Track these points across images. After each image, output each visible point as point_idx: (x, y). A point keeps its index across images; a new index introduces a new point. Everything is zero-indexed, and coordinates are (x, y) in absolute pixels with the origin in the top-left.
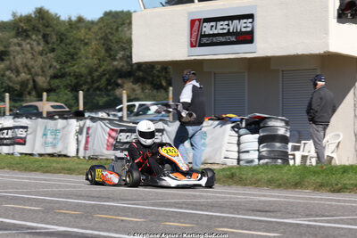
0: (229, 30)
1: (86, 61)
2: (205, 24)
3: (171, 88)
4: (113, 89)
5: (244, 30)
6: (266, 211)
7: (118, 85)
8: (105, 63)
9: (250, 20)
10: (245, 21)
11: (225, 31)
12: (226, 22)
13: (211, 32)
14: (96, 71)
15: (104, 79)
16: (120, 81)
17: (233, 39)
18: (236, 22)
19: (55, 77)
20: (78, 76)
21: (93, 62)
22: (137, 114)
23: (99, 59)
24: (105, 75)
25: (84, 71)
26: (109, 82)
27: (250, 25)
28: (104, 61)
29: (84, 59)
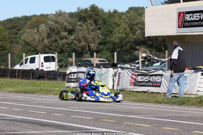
0: (200, 18)
2: (187, 15)
3: (167, 51)
7: (136, 49)
11: (198, 19)
12: (199, 14)
13: (190, 20)
15: (129, 45)
19: (101, 44)
22: (147, 66)
23: (126, 34)
29: (117, 34)
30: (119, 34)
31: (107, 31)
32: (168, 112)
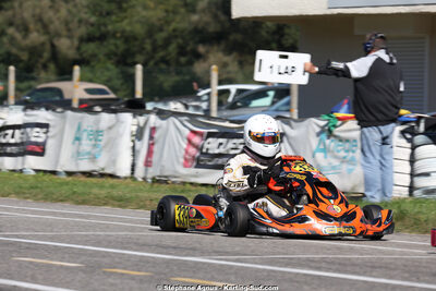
1: (144, 13)
4: (190, 63)
7: (198, 56)
8: (178, 18)
14: (161, 30)
15: (173, 48)
16: (201, 49)
19: (90, 39)
20: (128, 38)
21: (156, 14)
23: (167, 11)
24: (176, 37)
25: (139, 29)
26: (182, 51)
28: (175, 12)
29: (139, 9)
30: (145, 7)
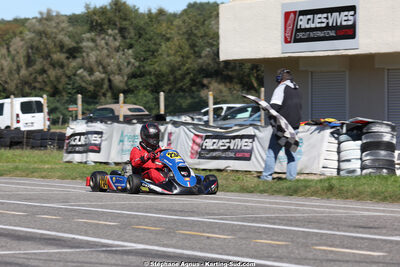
0: (328, 23)
1: (168, 59)
2: (301, 17)
3: (263, 89)
4: (199, 91)
5: (344, 23)
6: (371, 228)
7: (203, 86)
8: (189, 61)
9: (352, 13)
10: (346, 13)
11: (324, 25)
12: (325, 15)
13: (308, 26)
14: (179, 69)
15: (188, 78)
16: (205, 81)
17: (332, 33)
18: (336, 14)
19: (133, 76)
20: (159, 76)
21: (176, 59)
22: (225, 118)
23: (182, 57)
24: (189, 73)
25: (165, 69)
26: (194, 82)
27: (351, 18)
28: (188, 58)
29: (165, 56)
30: (168, 56)
31: (145, 51)
32: (266, 210)
